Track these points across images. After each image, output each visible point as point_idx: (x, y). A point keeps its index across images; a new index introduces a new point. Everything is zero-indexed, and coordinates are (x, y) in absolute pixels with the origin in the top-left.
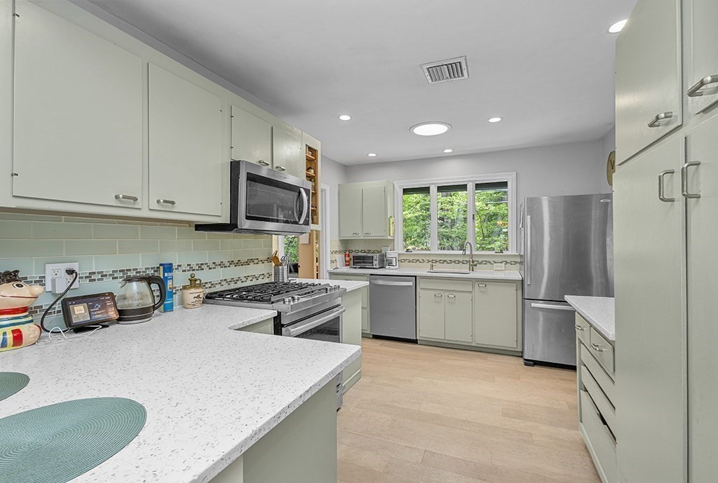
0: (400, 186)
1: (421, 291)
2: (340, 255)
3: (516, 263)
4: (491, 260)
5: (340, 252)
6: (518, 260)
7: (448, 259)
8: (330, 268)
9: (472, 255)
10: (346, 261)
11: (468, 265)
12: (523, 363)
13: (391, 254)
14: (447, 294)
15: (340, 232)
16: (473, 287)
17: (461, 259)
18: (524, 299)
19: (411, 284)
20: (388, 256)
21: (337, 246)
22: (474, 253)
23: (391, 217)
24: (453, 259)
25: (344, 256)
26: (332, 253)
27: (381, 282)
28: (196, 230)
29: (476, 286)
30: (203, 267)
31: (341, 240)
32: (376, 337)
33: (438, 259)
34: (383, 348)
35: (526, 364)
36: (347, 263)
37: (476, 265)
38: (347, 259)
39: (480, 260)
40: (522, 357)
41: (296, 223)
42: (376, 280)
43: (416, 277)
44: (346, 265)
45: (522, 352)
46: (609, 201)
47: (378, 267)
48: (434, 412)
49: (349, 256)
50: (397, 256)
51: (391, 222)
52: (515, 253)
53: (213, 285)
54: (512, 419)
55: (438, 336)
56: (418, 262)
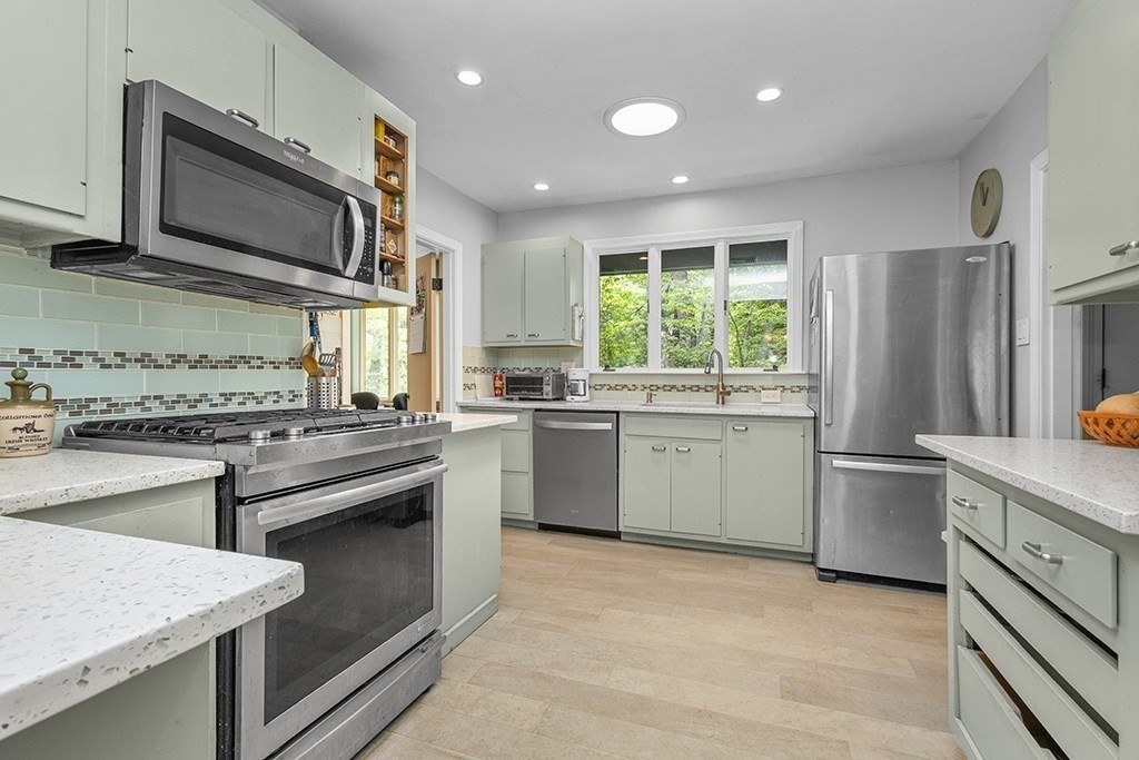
0: (593, 249)
1: (626, 439)
2: (483, 376)
3: (801, 388)
4: (756, 383)
5: (483, 370)
6: (805, 383)
7: (679, 383)
8: (460, 397)
9: (721, 376)
10: (495, 388)
11: (714, 394)
12: (815, 576)
13: (576, 374)
14: (674, 445)
15: (483, 333)
16: (724, 431)
17: (702, 383)
18: (818, 452)
19: (608, 426)
20: (571, 377)
21: (478, 360)
22: (727, 371)
23: (576, 305)
24: (688, 383)
25: (491, 377)
26: (467, 371)
27: (555, 425)
28: (53, 266)
29: (730, 429)
30: (78, 360)
31: (486, 348)
32: (544, 528)
33: (660, 383)
34: (554, 549)
35: (821, 578)
36: (498, 392)
37: (729, 393)
38: (498, 384)
39: (737, 385)
40: (813, 563)
41: (337, 273)
42: (546, 419)
43: (618, 413)
44: (496, 395)
45: (813, 555)
46: (983, 259)
47: (550, 397)
48: (638, 691)
49: (501, 379)
50: (586, 377)
51: (577, 313)
52: (800, 372)
53: (112, 405)
54: (804, 706)
55: (657, 524)
56: (625, 390)
